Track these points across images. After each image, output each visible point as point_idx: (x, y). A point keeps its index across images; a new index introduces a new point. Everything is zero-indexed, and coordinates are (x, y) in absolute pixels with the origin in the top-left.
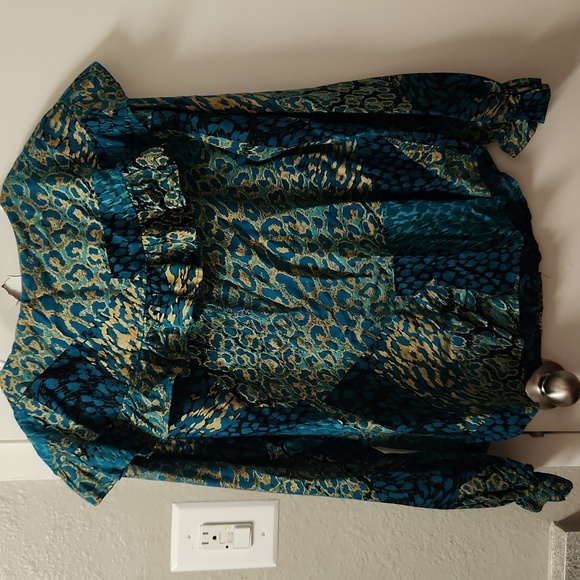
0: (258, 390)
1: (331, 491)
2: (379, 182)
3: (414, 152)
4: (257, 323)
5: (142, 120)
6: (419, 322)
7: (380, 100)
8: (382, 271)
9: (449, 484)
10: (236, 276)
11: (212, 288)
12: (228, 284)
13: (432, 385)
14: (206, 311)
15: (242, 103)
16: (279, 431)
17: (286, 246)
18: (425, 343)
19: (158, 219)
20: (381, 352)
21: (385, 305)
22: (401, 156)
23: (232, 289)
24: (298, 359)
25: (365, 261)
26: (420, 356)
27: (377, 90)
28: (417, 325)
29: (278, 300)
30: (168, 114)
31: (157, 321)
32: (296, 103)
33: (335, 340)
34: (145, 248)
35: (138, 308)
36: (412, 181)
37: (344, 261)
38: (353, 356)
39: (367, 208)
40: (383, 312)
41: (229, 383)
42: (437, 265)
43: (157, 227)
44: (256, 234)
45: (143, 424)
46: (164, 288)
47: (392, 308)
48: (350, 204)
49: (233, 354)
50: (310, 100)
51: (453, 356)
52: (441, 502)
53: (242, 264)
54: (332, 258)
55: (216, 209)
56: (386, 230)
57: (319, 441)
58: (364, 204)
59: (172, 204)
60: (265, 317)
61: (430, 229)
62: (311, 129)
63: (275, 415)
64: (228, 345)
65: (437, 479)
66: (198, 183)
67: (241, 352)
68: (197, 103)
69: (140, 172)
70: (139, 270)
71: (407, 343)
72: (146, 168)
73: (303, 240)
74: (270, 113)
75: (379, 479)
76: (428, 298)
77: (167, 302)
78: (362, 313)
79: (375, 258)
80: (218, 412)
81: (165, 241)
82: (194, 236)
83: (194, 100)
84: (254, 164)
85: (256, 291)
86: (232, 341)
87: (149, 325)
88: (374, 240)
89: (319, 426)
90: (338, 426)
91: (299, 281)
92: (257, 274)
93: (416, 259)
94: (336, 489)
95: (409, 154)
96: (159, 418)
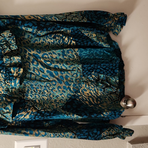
0: (41, 106)
1: (63, 136)
2: (77, 43)
3: (88, 34)
4: (41, 85)
5: (3, 22)
6: (90, 84)
7: (77, 18)
8: (79, 69)
9: (99, 133)
10: (34, 71)
11: (26, 74)
12: (31, 73)
13: (94, 103)
14: (24, 82)
15: (35, 18)
16: (47, 118)
17: (49, 62)
18: (91, 91)
19: (9, 53)
20: (78, 93)
21: (79, 79)
22: (84, 35)
23: (32, 75)
24: (53, 96)
25: (73, 66)
26: (90, 94)
27: (76, 15)
28: (89, 85)
29: (47, 78)
30: (12, 20)
31: (8, 85)
32: (52, 18)
33: (65, 90)
34: (4, 62)
35: (2, 81)
36: (87, 42)
37: (67, 66)
38: (70, 95)
39: (74, 50)
40: (79, 81)
41: (32, 104)
42: (95, 67)
43: (8, 55)
44: (40, 58)
45: (4, 117)
46: (10, 74)
47: (81, 80)
48: (69, 49)
49: (33, 95)
50: (56, 17)
51: (99, 94)
52: (96, 138)
53: (36, 67)
54: (63, 65)
55: (27, 50)
56: (80, 57)
57: (60, 121)
58: (73, 49)
59: (13, 48)
60: (43, 83)
61: (92, 57)
62: (57, 26)
63: (46, 113)
64: (32, 92)
65: (95, 131)
66: (22, 42)
67: (36, 94)
68: (21, 17)
69: (3, 38)
70: (3, 69)
71: (86, 91)
72: (4, 37)
73: (55, 60)
74: (44, 21)
75: (78, 132)
76: (92, 77)
77: (11, 79)
78: (73, 82)
79: (76, 65)
80: (28, 113)
81: (11, 60)
82: (20, 58)
83: (20, 16)
84: (39, 36)
85: (40, 76)
86: (33, 91)
87: (6, 86)
88: (76, 60)
89: (60, 116)
90: (65, 116)
91: (53, 72)
92: (40, 70)
93: (88, 66)
94: (65, 135)
95: (86, 34)
96: (9, 116)
